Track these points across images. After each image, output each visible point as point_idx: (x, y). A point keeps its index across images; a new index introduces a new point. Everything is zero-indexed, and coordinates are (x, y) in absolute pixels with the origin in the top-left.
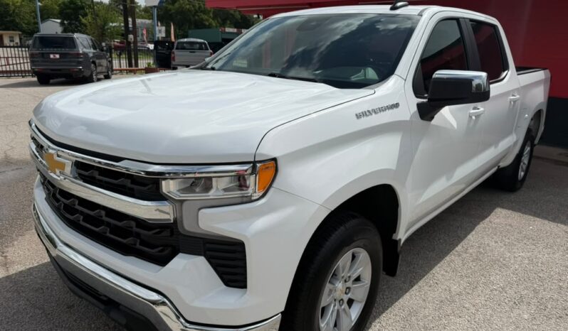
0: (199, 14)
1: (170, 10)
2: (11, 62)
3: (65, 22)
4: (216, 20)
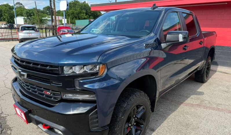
2: (3, 35)
4: (87, 16)
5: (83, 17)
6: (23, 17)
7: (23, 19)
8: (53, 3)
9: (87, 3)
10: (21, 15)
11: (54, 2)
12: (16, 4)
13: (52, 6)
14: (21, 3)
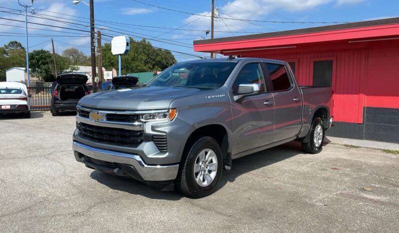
4: (147, 66)
6: (24, 69)
7: (23, 72)
8: (96, 41)
9: (148, 42)
10: (20, 64)
11: (100, 39)
12: (9, 45)
13: (94, 47)
14: (18, 42)
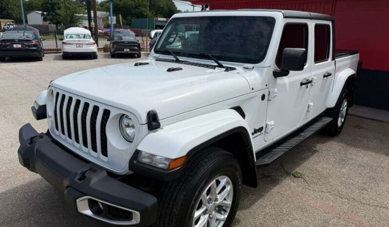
0: (139, 8)
1: (119, 5)
3: (45, 13)
4: (151, 12)
5: (145, 14)
7: (40, 15)
10: (38, 8)
